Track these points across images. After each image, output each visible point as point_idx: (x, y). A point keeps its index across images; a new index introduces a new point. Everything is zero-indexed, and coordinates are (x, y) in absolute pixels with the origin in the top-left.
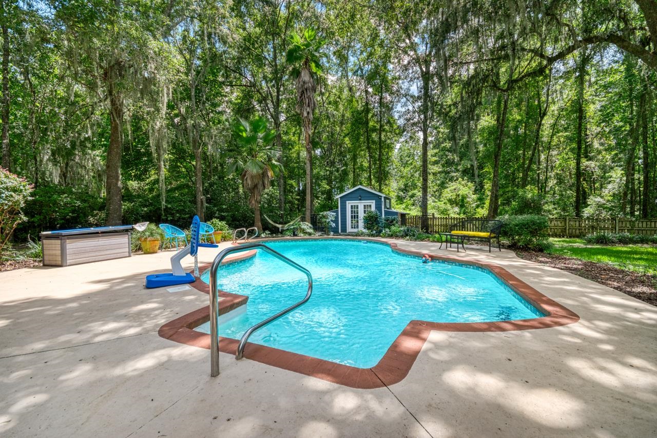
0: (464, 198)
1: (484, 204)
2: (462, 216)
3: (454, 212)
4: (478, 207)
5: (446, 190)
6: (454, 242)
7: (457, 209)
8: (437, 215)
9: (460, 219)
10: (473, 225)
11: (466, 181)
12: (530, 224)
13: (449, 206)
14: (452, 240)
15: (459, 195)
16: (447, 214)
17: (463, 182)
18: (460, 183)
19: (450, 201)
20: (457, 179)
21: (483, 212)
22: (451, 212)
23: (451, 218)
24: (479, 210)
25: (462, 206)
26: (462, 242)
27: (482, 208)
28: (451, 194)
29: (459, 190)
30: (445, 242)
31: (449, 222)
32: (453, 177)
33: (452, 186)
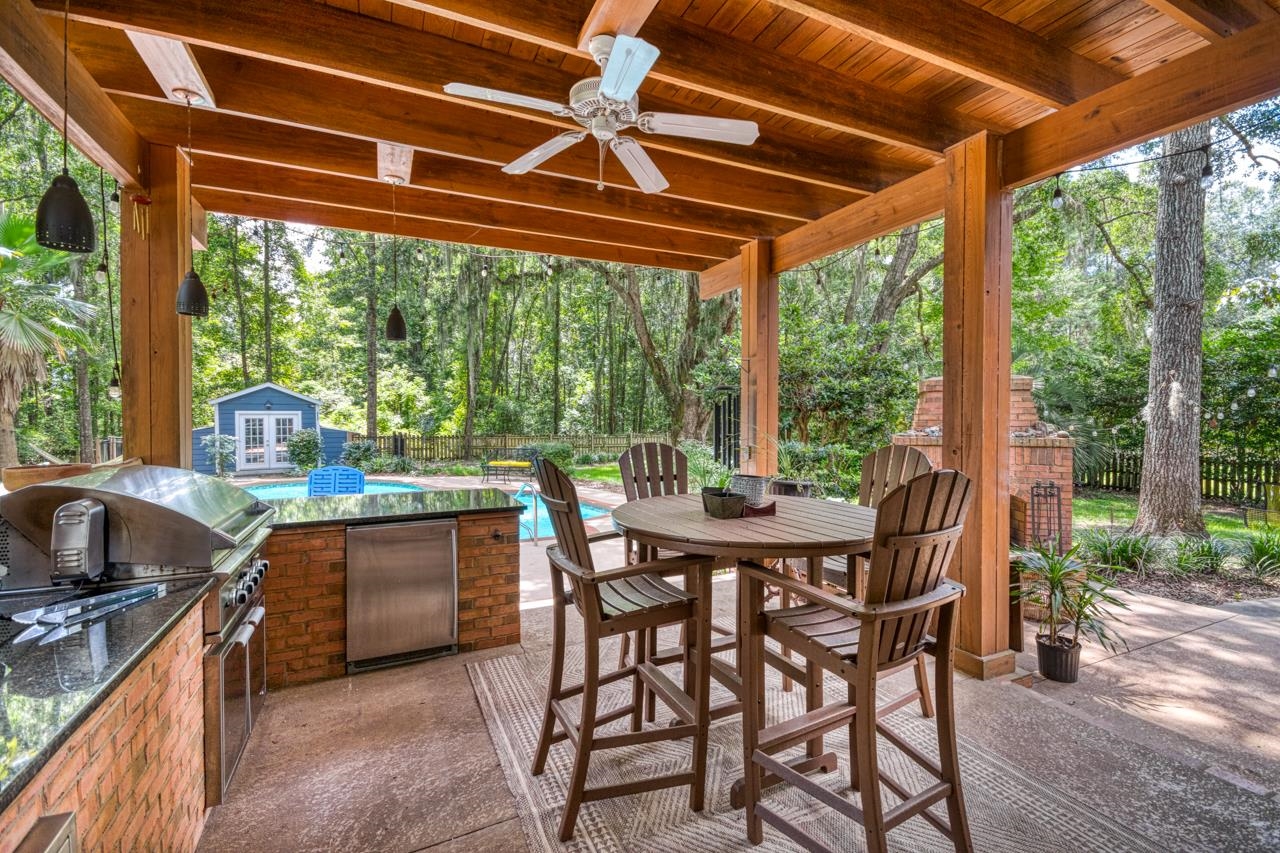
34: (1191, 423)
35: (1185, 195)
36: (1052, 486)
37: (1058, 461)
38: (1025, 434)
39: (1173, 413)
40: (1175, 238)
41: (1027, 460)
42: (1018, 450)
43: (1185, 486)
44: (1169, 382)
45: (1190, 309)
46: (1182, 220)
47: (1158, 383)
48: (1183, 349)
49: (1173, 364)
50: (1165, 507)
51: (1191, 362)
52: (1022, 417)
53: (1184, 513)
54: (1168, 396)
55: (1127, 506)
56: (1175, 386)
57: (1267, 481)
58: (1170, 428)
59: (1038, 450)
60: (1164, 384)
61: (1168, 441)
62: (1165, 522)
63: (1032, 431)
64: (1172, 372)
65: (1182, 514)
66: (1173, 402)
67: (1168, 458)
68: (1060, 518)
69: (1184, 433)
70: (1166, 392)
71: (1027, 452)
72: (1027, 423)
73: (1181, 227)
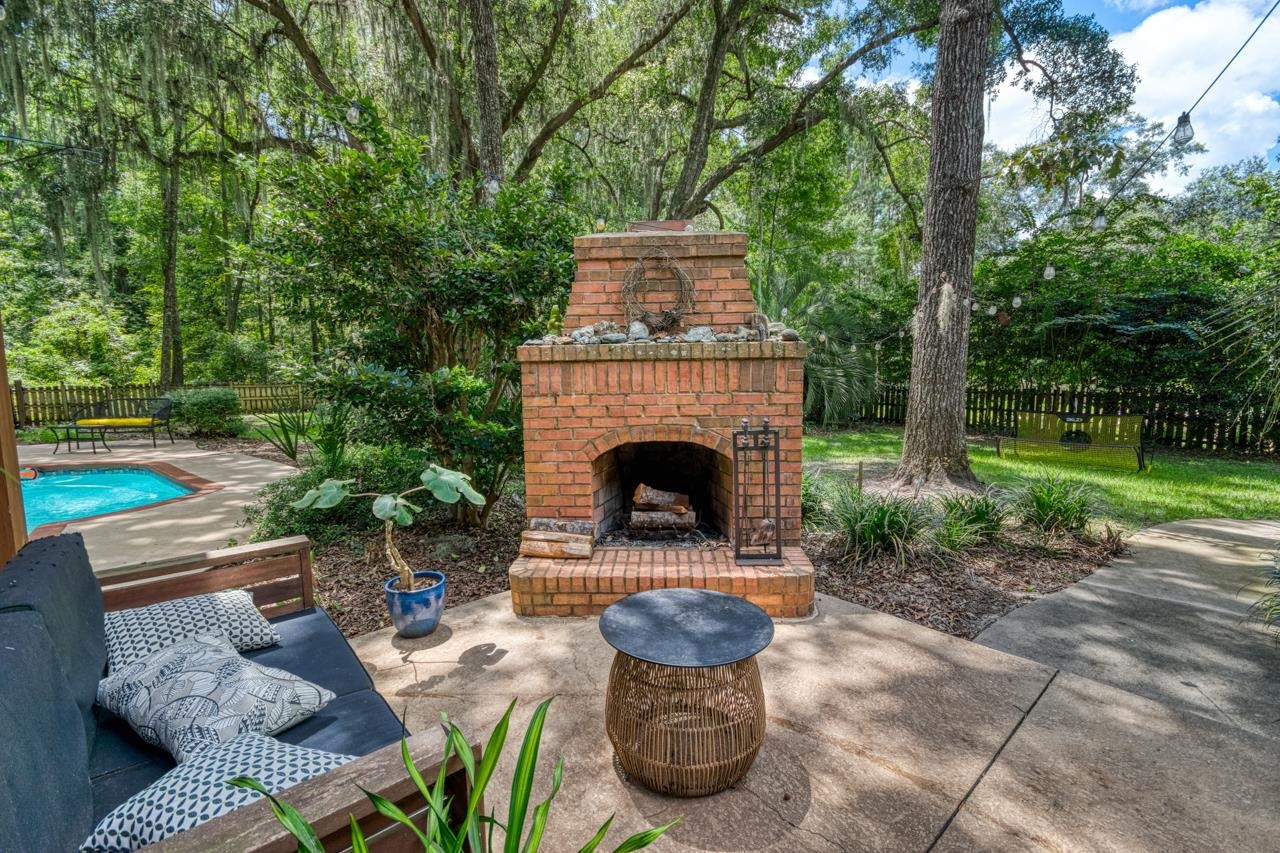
0: (99, 341)
1: (151, 355)
2: (99, 383)
3: (77, 374)
4: (138, 361)
5: (45, 319)
6: (83, 440)
7: (83, 366)
8: (28, 384)
9: (93, 389)
10: (129, 400)
11: (101, 302)
12: (215, 402)
13: (58, 359)
14: (80, 436)
15: (85, 333)
16: (55, 379)
17: (92, 303)
18: (84, 305)
19: (63, 347)
20: (76, 294)
21: (149, 374)
22: (68, 371)
23: (71, 389)
24: (141, 369)
25: (97, 358)
26: (103, 436)
27: (148, 365)
28: (62, 330)
29: (85, 321)
30: (64, 440)
31: (64, 396)
32: (61, 288)
33: (64, 310)
34: (960, 339)
35: (968, 37)
36: (766, 430)
37: (781, 385)
38: (731, 336)
39: (942, 324)
40: (954, 98)
41: (733, 383)
42: (720, 365)
43: (951, 417)
44: (941, 284)
45: (966, 192)
46: (962, 74)
47: (928, 289)
48: (956, 246)
49: (944, 265)
50: (930, 443)
51: (963, 263)
52: (732, 307)
53: (949, 450)
54: (937, 304)
55: (894, 437)
56: (947, 288)
57: (1017, 408)
58: (939, 346)
59: (751, 365)
60: (934, 290)
61: (936, 363)
62: (929, 461)
63: (744, 332)
64: (944, 274)
65: (947, 451)
66: (943, 310)
67: (935, 384)
68: (778, 484)
69: (953, 352)
70: (935, 302)
71: (733, 369)
72: (739, 318)
73: (961, 82)
